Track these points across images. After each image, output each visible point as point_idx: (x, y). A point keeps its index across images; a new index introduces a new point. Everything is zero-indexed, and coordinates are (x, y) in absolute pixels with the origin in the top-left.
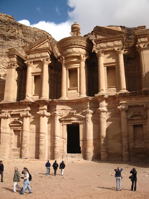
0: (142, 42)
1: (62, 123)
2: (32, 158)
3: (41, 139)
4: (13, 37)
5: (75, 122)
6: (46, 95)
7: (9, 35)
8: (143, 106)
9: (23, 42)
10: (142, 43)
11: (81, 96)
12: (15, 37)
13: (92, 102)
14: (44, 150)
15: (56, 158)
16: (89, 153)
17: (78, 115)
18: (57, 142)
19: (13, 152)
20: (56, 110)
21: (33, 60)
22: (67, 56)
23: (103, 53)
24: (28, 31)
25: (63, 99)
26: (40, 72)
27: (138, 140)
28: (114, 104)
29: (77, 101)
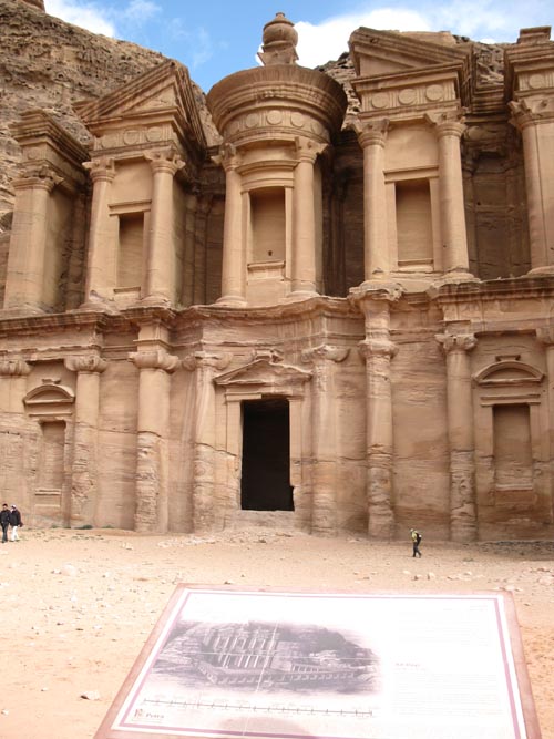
0: (532, 92)
1: (226, 395)
2: (109, 527)
3: (143, 455)
4: (41, 74)
5: (272, 390)
6: (162, 290)
7: (26, 68)
8: (532, 333)
9: (76, 94)
10: (532, 95)
11: (297, 292)
12: (47, 76)
13: (339, 318)
14: (153, 495)
15: (199, 528)
16: (322, 508)
17: (286, 366)
18: (203, 466)
19: (37, 505)
20: (200, 346)
21: (113, 157)
22: (246, 141)
23: (383, 131)
24: (96, 55)
25: (230, 304)
26: (142, 203)
27: (512, 463)
28: (421, 324)
29: (281, 313)
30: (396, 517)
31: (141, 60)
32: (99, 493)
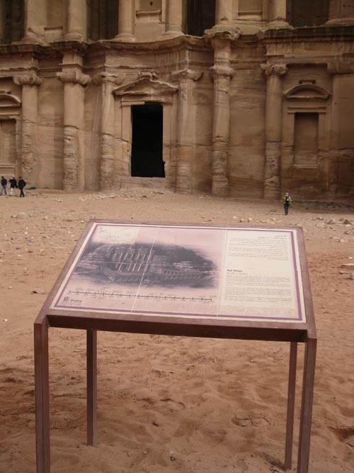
1: (121, 102)
2: (47, 188)
3: (68, 141)
5: (152, 99)
6: (78, 29)
8: (324, 66)
11: (169, 32)
13: (197, 51)
14: (75, 167)
15: (104, 188)
16: (183, 176)
17: (161, 83)
18: (107, 148)
20: (104, 69)
25: (124, 40)
27: (305, 151)
28: (251, 57)
29: (158, 46)
30: (229, 183)
32: (39, 166)
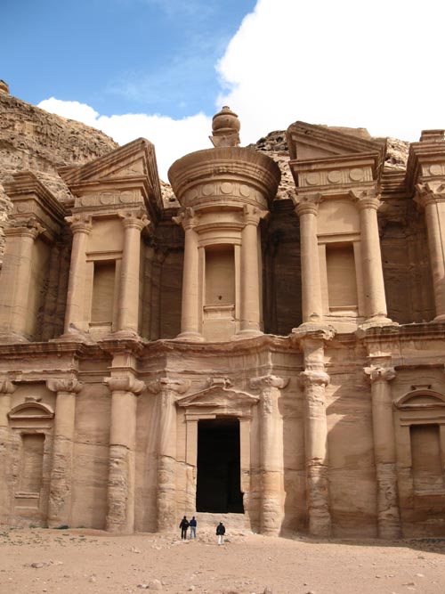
0: (433, 178)
1: (185, 415)
2: (82, 527)
3: (115, 465)
4: (6, 142)
5: (225, 412)
6: (130, 326)
8: (441, 367)
9: (34, 160)
10: (432, 180)
11: (245, 330)
12: (11, 144)
13: (281, 353)
14: (123, 499)
15: (163, 528)
16: (270, 511)
17: (237, 392)
18: (167, 475)
19: (17, 507)
20: (164, 373)
21: (92, 214)
22: (203, 206)
23: (316, 203)
24: (51, 129)
25: (190, 339)
26: (115, 253)
27: (425, 473)
28: (349, 359)
29: (232, 347)
30: (332, 518)
31: (86, 135)
32: (73, 497)
